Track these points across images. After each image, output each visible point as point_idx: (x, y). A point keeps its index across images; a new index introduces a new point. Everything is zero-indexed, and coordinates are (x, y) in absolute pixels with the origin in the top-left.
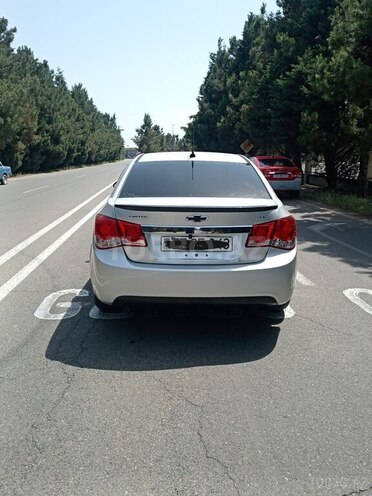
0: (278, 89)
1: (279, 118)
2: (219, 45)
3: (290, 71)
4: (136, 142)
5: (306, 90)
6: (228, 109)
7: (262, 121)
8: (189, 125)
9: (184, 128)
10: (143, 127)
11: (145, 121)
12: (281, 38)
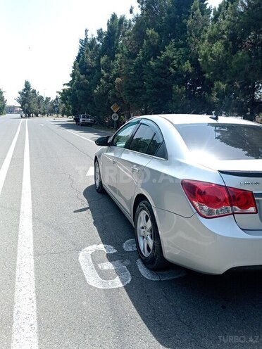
0: (150, 68)
1: (152, 89)
2: (86, 34)
3: (160, 56)
4: (19, 101)
5: (172, 70)
6: (101, 80)
7: (136, 90)
8: (64, 90)
9: (60, 93)
10: (24, 90)
11: (26, 86)
12: (150, 32)
